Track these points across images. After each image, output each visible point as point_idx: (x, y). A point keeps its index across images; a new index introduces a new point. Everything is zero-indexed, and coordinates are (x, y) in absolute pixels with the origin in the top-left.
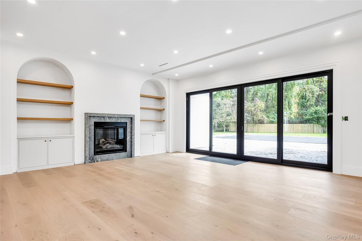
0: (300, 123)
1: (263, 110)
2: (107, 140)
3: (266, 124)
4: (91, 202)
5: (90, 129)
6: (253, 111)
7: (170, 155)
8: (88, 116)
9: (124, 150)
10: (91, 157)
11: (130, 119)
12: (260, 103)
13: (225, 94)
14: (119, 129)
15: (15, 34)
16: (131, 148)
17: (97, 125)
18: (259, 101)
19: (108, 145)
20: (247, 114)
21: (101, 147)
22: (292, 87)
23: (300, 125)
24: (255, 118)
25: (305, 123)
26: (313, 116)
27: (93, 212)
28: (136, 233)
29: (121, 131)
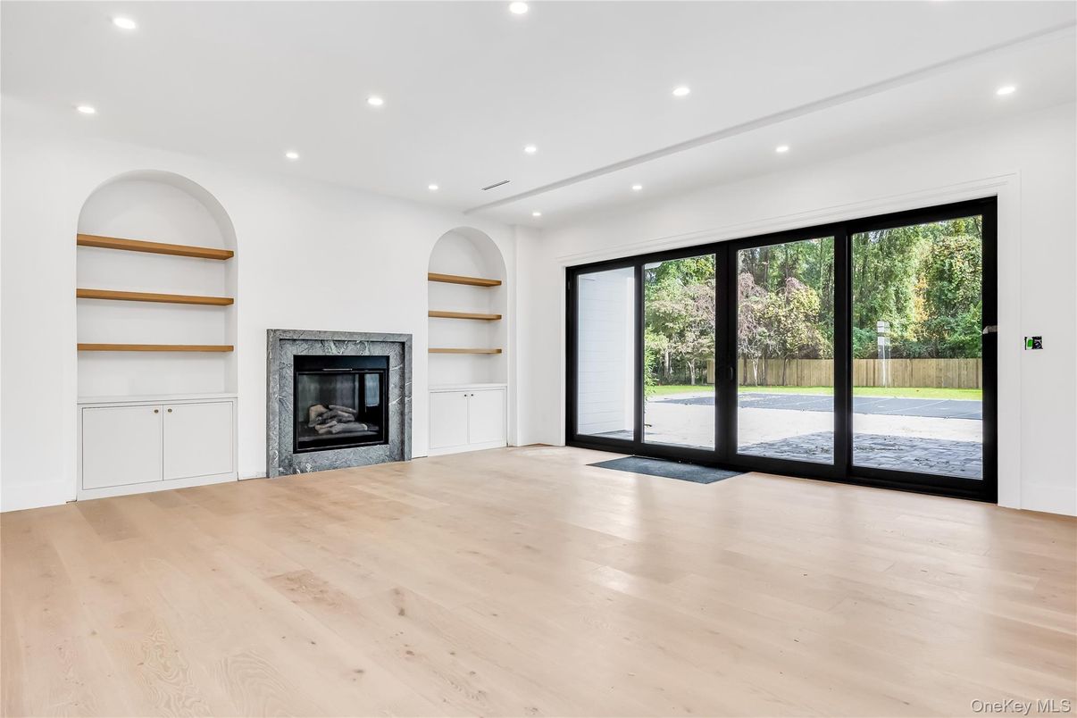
0: (933, 358)
1: (815, 317)
2: (331, 410)
3: (824, 361)
4: (288, 579)
5: (282, 377)
6: (782, 318)
7: (518, 453)
8: (277, 339)
9: (381, 437)
10: (286, 457)
11: (397, 348)
12: (804, 294)
13: (694, 266)
14: (368, 377)
15: (75, 107)
16: (402, 433)
17: (303, 365)
18: (802, 287)
19: (334, 422)
20: (764, 329)
21: (314, 431)
22: (909, 242)
23: (934, 361)
24: (789, 340)
25: (951, 357)
26: (975, 332)
27: (294, 602)
28: (409, 653)
29: (372, 382)
